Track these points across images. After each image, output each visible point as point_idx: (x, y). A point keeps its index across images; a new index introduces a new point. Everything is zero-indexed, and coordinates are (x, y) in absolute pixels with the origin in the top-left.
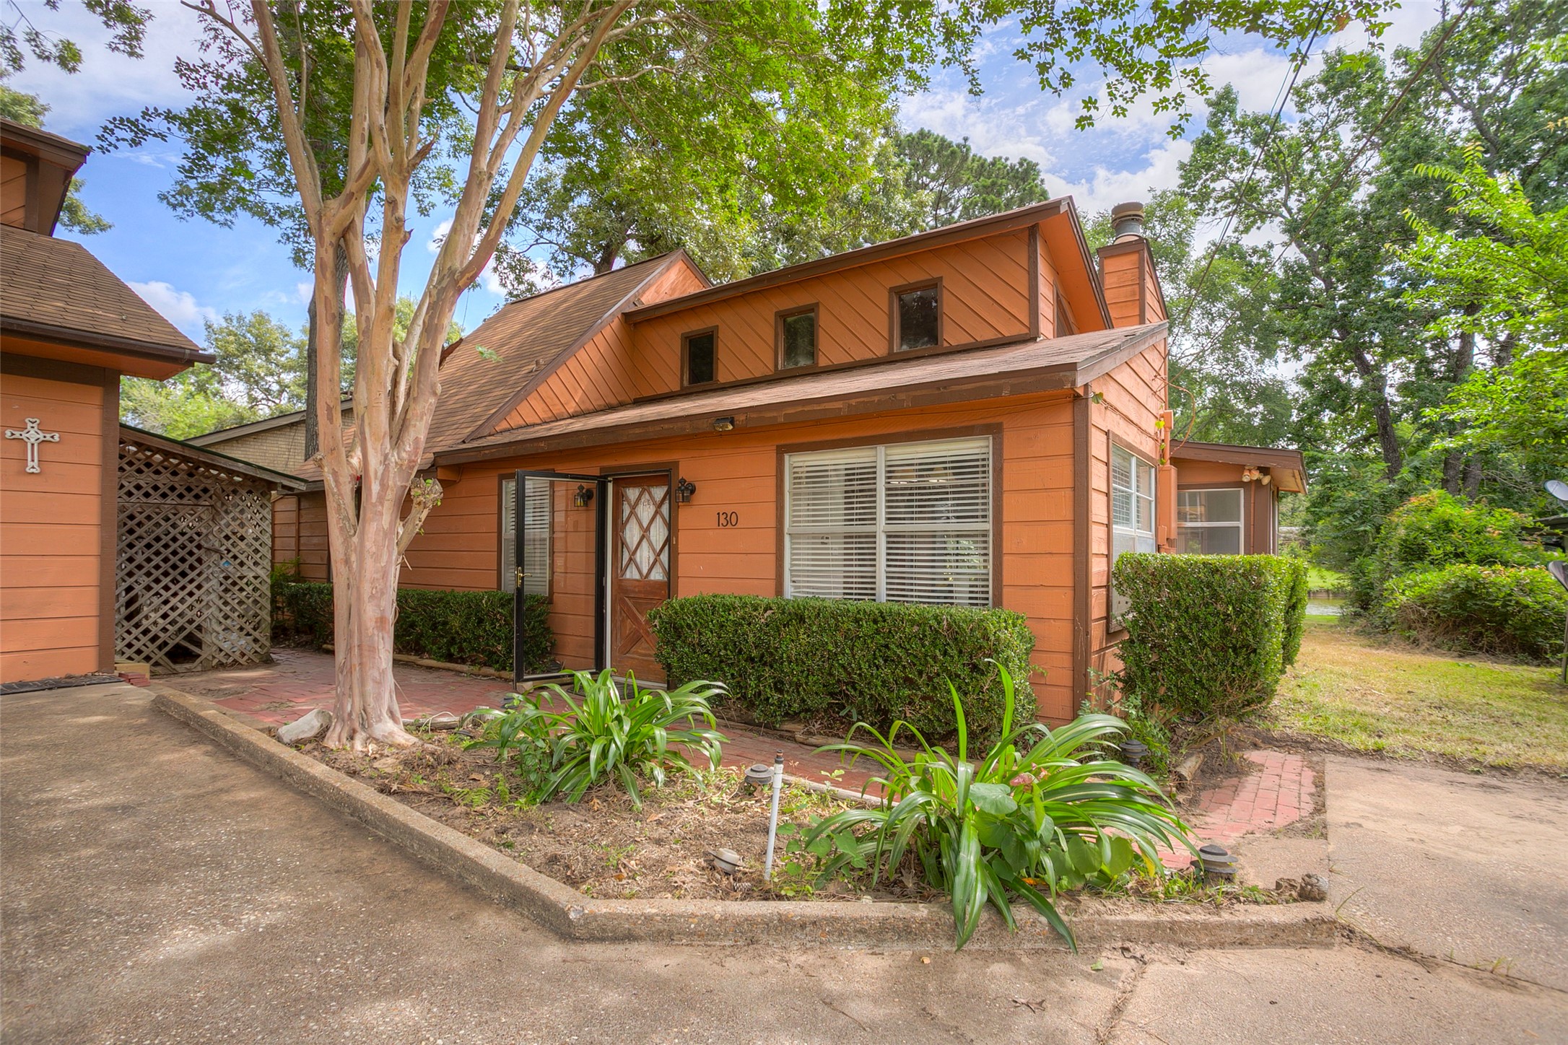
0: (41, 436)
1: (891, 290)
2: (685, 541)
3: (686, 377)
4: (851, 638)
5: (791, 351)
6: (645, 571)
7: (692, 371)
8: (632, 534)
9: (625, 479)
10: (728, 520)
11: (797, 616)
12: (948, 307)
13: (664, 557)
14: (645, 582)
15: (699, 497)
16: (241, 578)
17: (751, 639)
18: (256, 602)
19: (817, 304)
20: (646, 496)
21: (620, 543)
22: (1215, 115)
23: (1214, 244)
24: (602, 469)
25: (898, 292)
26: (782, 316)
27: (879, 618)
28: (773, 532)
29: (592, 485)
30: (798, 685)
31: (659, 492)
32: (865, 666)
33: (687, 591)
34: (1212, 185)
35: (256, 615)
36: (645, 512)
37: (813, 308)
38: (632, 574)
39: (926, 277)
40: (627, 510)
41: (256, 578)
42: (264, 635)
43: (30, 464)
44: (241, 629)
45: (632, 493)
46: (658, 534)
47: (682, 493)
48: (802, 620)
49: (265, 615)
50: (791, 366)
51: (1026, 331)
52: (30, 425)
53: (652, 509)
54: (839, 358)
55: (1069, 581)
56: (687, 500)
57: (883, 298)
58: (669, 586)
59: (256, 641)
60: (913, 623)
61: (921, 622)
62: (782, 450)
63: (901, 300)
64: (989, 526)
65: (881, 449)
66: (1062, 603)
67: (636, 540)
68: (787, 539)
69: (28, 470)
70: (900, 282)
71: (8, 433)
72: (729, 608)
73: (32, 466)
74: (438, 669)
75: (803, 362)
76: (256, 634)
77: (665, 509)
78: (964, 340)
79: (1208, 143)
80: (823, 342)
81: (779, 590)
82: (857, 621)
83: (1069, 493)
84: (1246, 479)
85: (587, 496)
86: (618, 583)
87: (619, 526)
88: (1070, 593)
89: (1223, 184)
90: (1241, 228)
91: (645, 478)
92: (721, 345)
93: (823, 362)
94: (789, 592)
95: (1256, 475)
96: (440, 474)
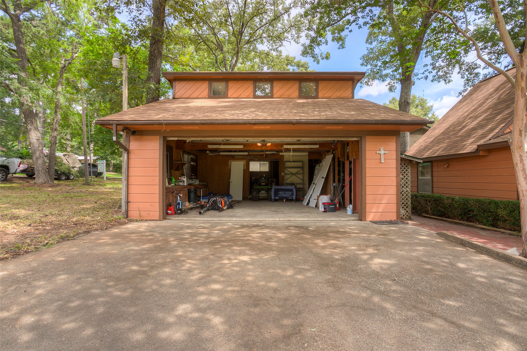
0: (384, 152)
16: (403, 191)
18: (407, 199)
35: (407, 203)
41: (407, 191)
42: (409, 209)
43: (382, 160)
44: (403, 208)
49: (409, 203)
52: (381, 149)
59: (407, 211)
69: (382, 162)
71: (377, 152)
73: (383, 161)
74: (489, 230)
76: (407, 209)
96: (481, 153)
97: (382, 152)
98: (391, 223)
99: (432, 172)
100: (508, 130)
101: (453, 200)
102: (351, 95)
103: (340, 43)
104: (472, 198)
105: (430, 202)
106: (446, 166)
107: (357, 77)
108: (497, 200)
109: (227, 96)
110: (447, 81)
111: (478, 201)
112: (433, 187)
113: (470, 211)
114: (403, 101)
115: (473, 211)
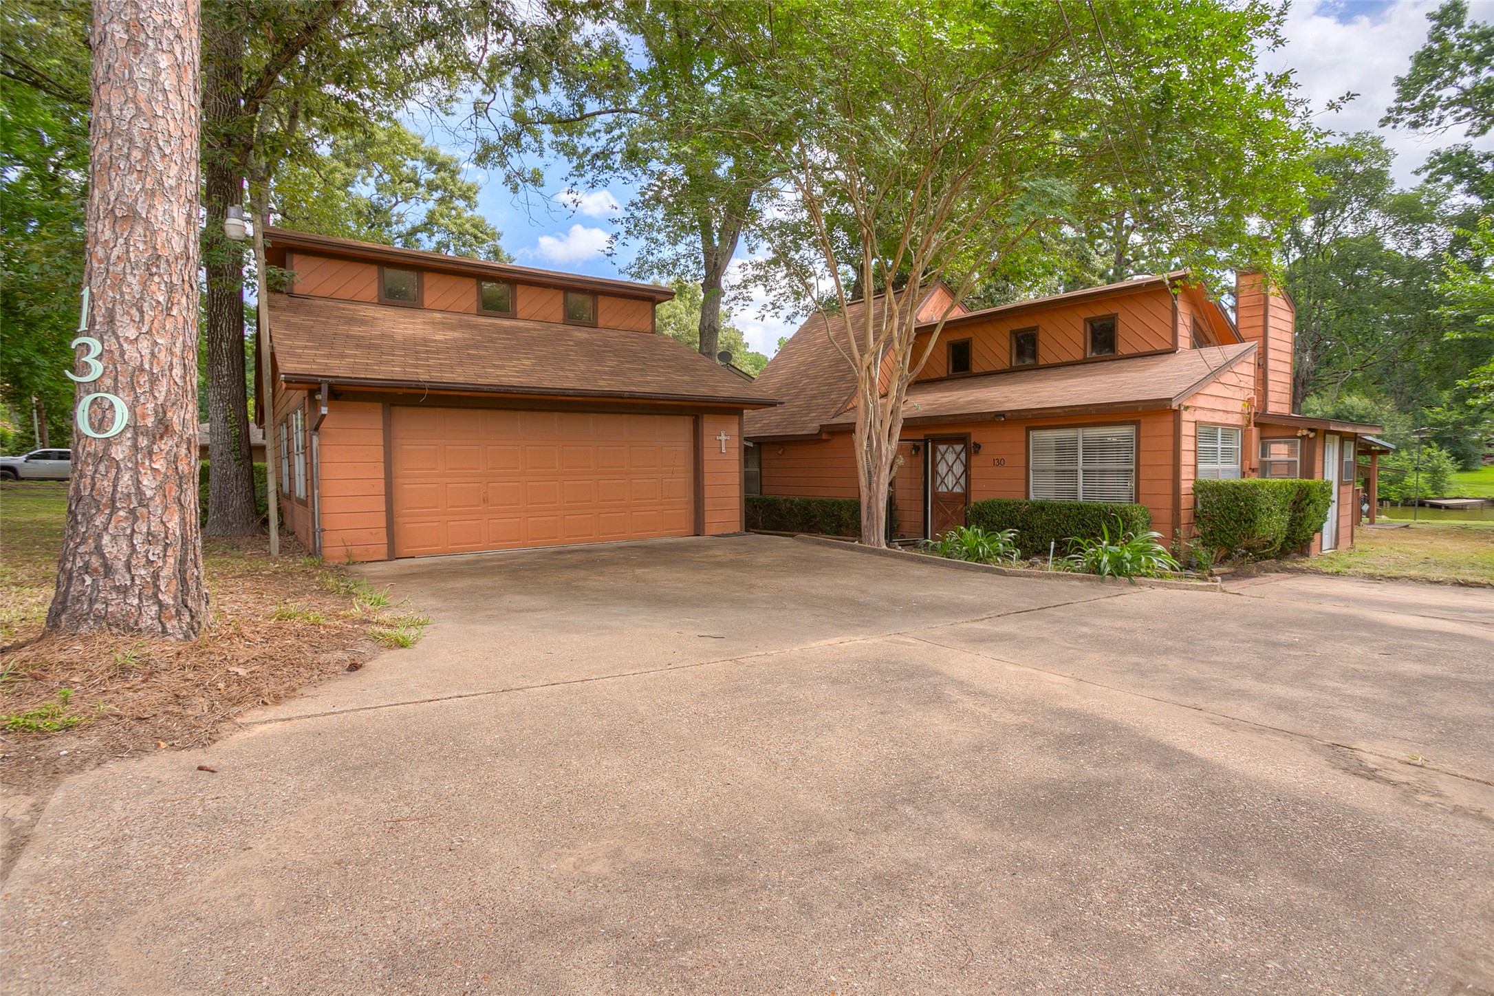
0: (725, 438)
1: (1085, 320)
2: (974, 472)
3: (951, 368)
4: (1067, 517)
5: (1021, 353)
6: (950, 488)
7: (955, 362)
8: (942, 469)
9: (938, 440)
10: (1000, 463)
11: (1041, 507)
12: (1122, 331)
13: (962, 481)
14: (950, 492)
15: (983, 451)
17: (1019, 518)
19: (1038, 327)
20: (951, 449)
21: (935, 472)
22: (1438, 28)
23: (1438, 154)
24: (925, 435)
25: (1090, 321)
26: (1014, 333)
27: (1079, 508)
28: (1024, 469)
29: (921, 444)
30: (1041, 538)
31: (958, 448)
32: (1073, 529)
33: (976, 498)
34: (1437, 94)
36: (950, 458)
37: (1036, 328)
38: (943, 489)
39: (1107, 313)
40: (939, 457)
45: (942, 448)
46: (958, 469)
47: (972, 449)
48: (1043, 509)
50: (1020, 364)
51: (1170, 347)
52: (722, 434)
53: (954, 456)
54: (1052, 360)
55: (1171, 492)
56: (976, 452)
57: (1080, 325)
58: (966, 495)
60: (1095, 509)
61: (1099, 509)
62: (1028, 429)
63: (1092, 325)
64: (1133, 467)
65: (1080, 430)
66: (1167, 502)
67: (945, 471)
68: (1031, 472)
69: (722, 451)
70: (1091, 315)
71: (717, 438)
72: (1007, 504)
73: (724, 450)
75: (1028, 361)
77: (963, 456)
78: (1131, 351)
79: (1430, 57)
80: (1042, 350)
81: (1027, 496)
82: (1070, 509)
83: (1171, 453)
84: (1299, 434)
85: (917, 448)
86: (935, 494)
87: (935, 465)
88: (1171, 497)
89: (1451, 92)
90: (1476, 130)
91: (950, 440)
92: (974, 349)
93: (1041, 362)
94: (1032, 497)
95: (1305, 432)
96: (824, 436)
97: (723, 438)
98: (735, 534)
99: (760, 460)
100: (850, 406)
101: (792, 502)
102: (650, 328)
103: (575, 164)
104: (814, 499)
105: (760, 508)
106: (780, 452)
107: (658, 297)
108: (840, 500)
109: (423, 305)
110: (768, 288)
111: (822, 503)
112: (761, 485)
113: (812, 517)
114: (707, 325)
115: (815, 516)
